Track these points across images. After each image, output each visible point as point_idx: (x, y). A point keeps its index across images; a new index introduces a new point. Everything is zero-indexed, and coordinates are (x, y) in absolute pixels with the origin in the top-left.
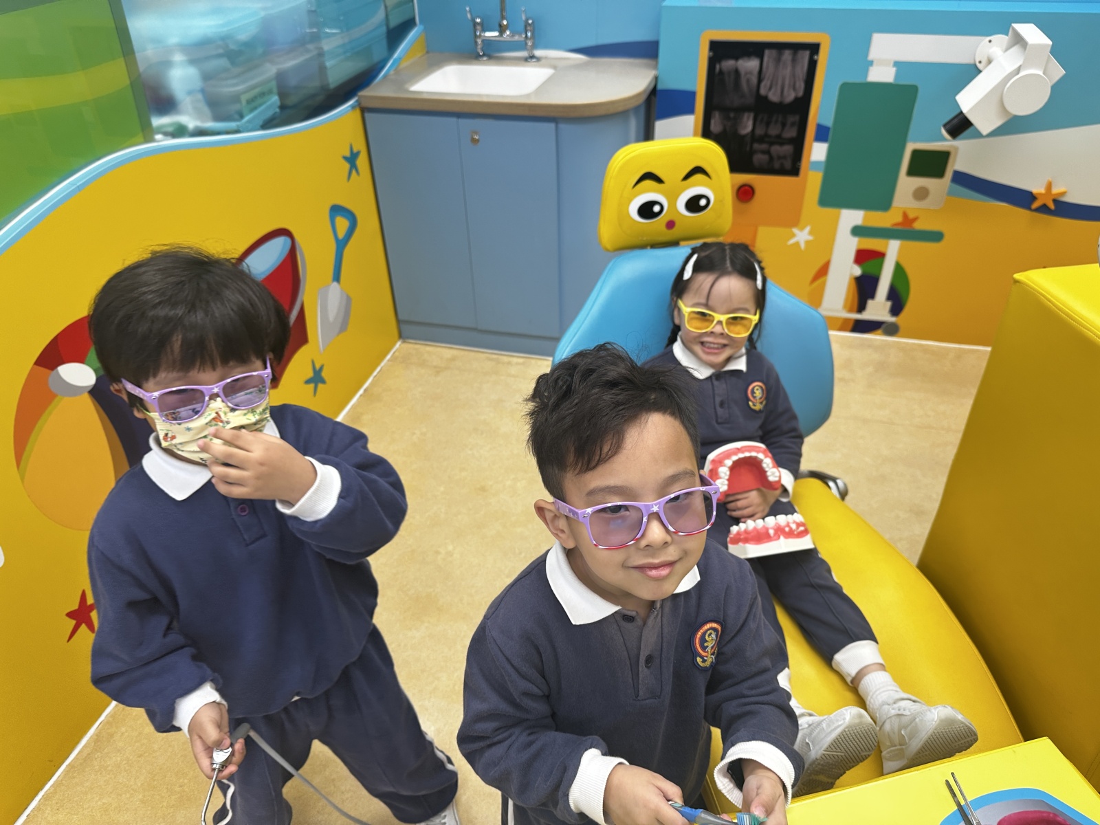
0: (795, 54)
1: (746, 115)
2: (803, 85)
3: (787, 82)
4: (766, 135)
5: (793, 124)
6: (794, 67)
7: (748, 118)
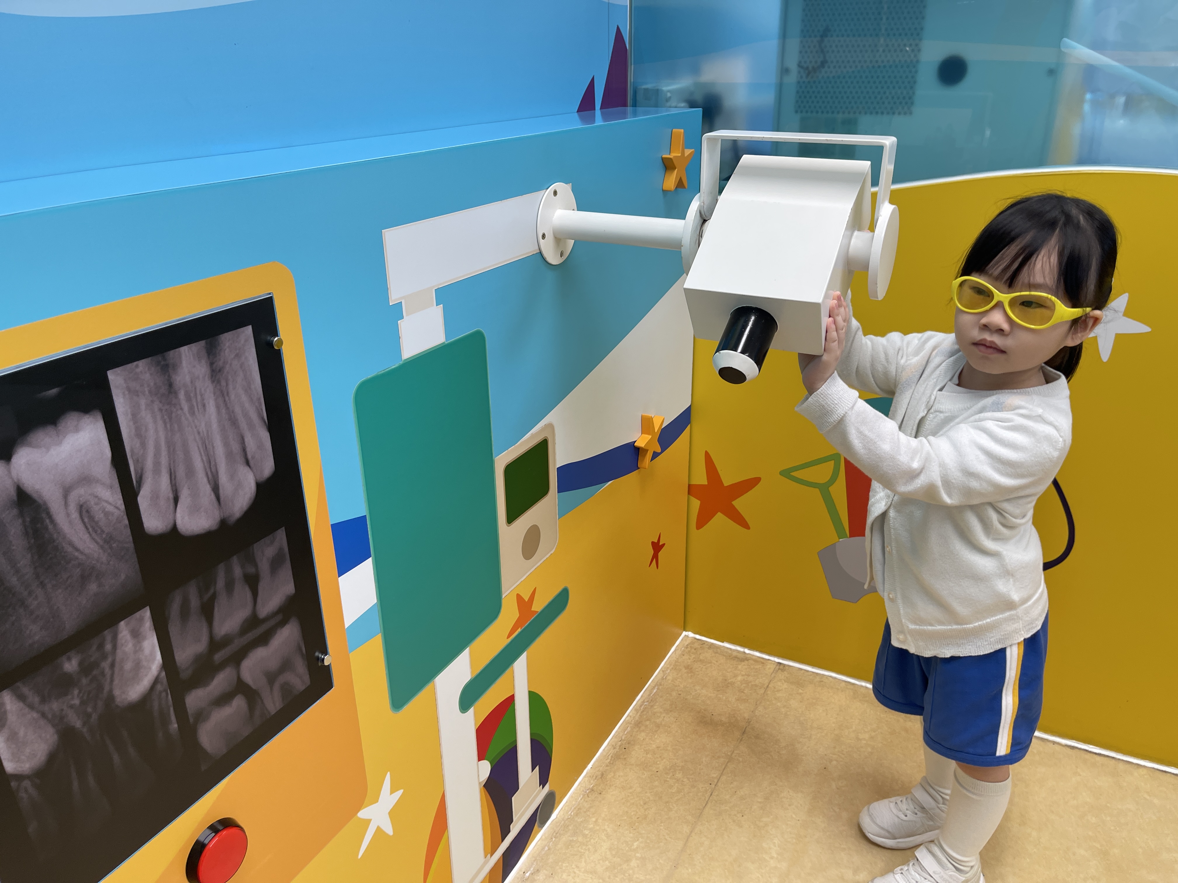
0: (212, 352)
1: (124, 628)
2: (265, 436)
3: (220, 451)
4: (215, 645)
5: (276, 564)
6: (222, 395)
7: (136, 635)
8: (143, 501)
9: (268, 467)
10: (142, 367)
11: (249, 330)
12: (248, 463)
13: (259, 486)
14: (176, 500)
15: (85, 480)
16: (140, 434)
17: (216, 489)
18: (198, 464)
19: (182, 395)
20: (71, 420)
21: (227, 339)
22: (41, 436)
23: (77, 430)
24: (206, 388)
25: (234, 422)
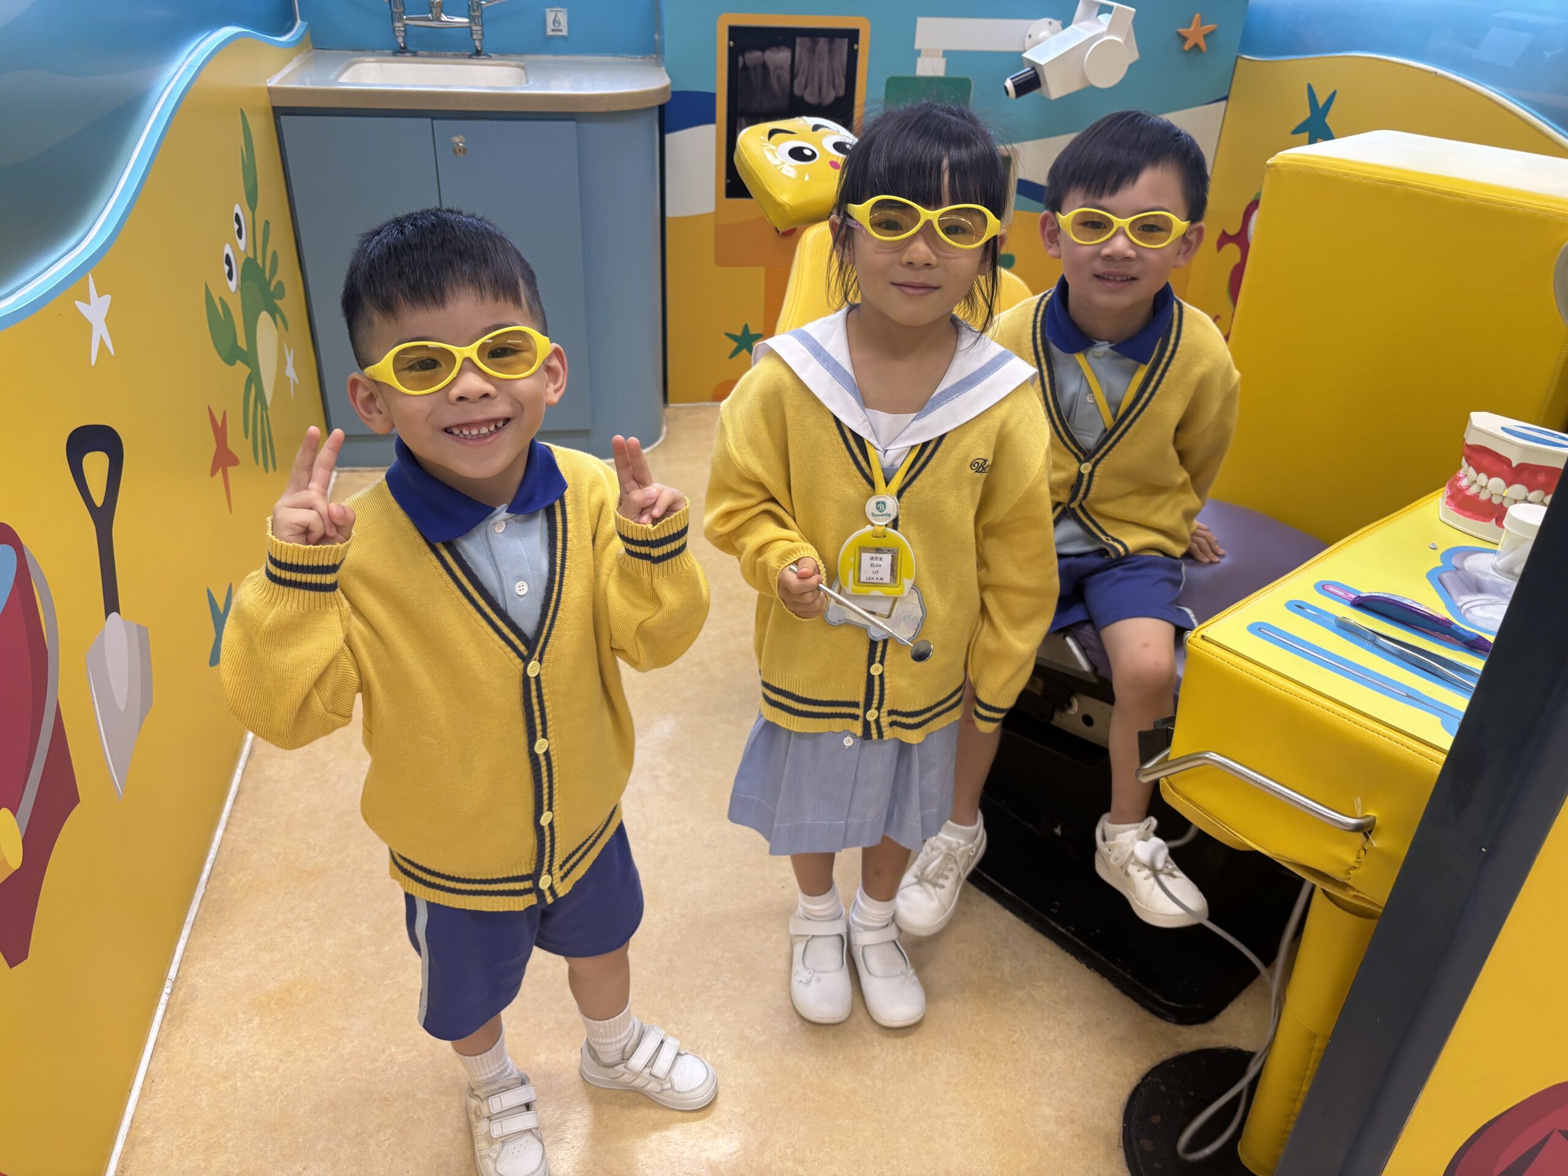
8: (796, 82)
9: (842, 92)
10: (807, 39)
11: (846, 40)
12: (834, 87)
13: (837, 99)
14: (806, 87)
15: (781, 67)
16: (800, 60)
17: (820, 90)
18: (816, 80)
19: (817, 54)
20: (783, 48)
21: (837, 40)
22: (774, 49)
23: (784, 51)
24: (826, 54)
25: (833, 71)
